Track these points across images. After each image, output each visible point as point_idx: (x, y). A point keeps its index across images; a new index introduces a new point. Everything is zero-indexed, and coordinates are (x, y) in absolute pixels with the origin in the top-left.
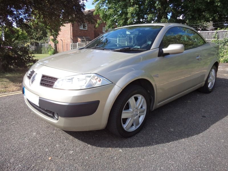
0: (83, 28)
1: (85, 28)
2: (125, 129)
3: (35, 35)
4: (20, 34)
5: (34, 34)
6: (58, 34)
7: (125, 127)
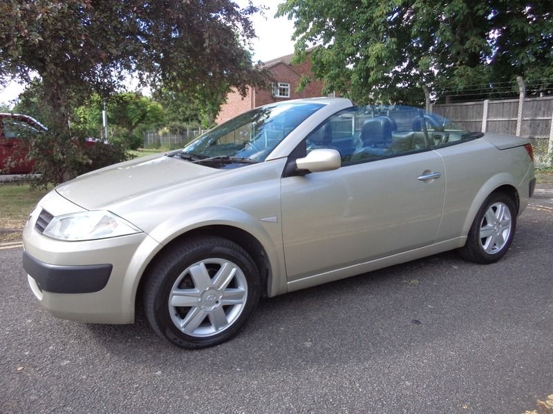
0: (281, 94)
1: (284, 95)
2: (183, 330)
3: (183, 111)
4: (149, 109)
5: (180, 110)
6: (220, 110)
7: (181, 326)
